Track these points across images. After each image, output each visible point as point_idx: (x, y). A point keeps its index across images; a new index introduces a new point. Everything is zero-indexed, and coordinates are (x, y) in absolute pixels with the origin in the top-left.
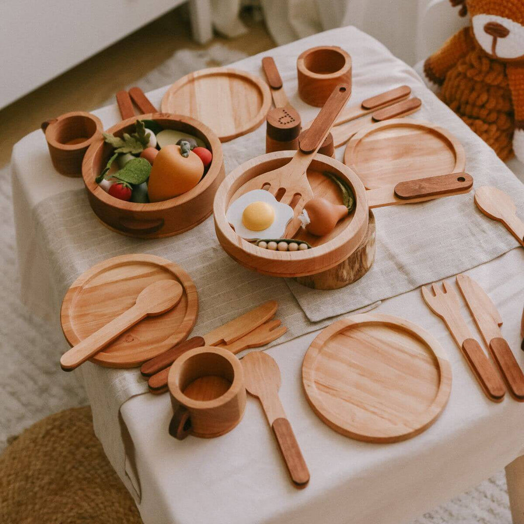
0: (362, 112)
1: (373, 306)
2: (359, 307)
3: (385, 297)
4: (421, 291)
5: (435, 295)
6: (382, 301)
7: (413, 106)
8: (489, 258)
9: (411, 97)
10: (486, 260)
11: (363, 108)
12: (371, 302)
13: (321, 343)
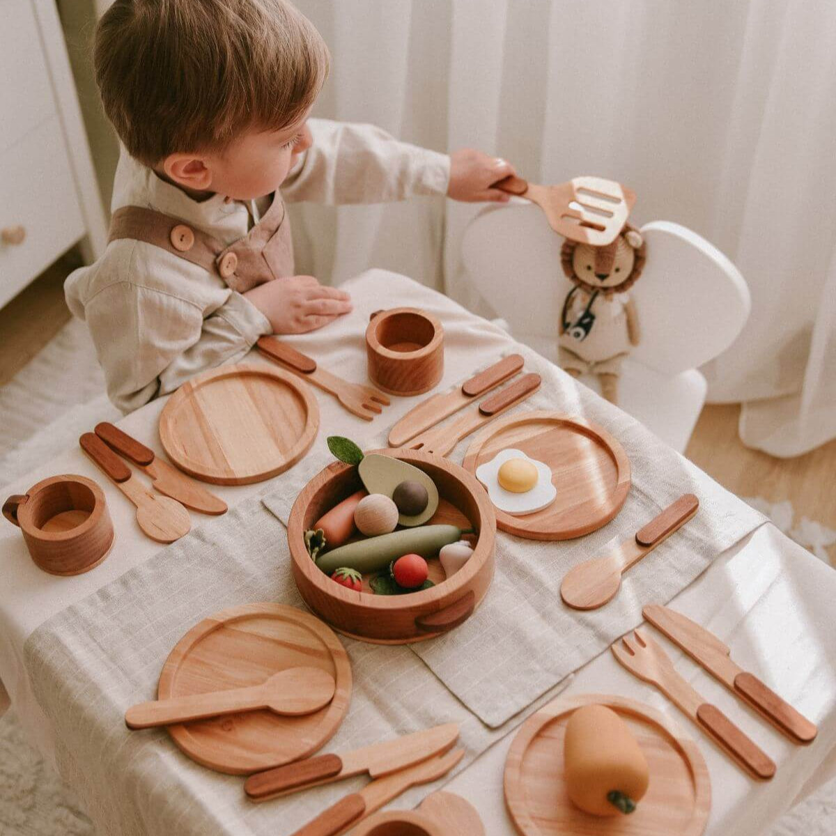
0: (464, 401)
1: (565, 683)
2: (546, 688)
3: (577, 666)
4: (612, 649)
5: (632, 653)
6: (575, 672)
7: (530, 386)
8: (689, 580)
9: (525, 371)
10: (685, 585)
11: (465, 394)
12: (561, 679)
13: (518, 757)
